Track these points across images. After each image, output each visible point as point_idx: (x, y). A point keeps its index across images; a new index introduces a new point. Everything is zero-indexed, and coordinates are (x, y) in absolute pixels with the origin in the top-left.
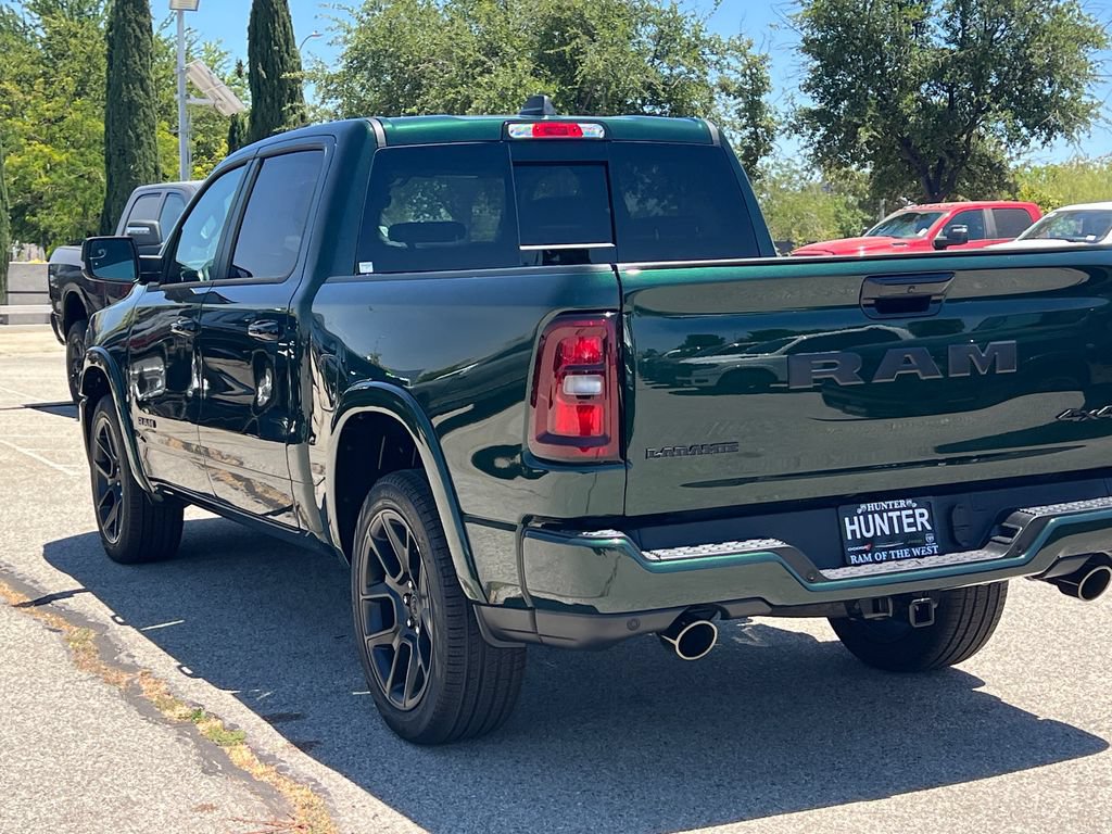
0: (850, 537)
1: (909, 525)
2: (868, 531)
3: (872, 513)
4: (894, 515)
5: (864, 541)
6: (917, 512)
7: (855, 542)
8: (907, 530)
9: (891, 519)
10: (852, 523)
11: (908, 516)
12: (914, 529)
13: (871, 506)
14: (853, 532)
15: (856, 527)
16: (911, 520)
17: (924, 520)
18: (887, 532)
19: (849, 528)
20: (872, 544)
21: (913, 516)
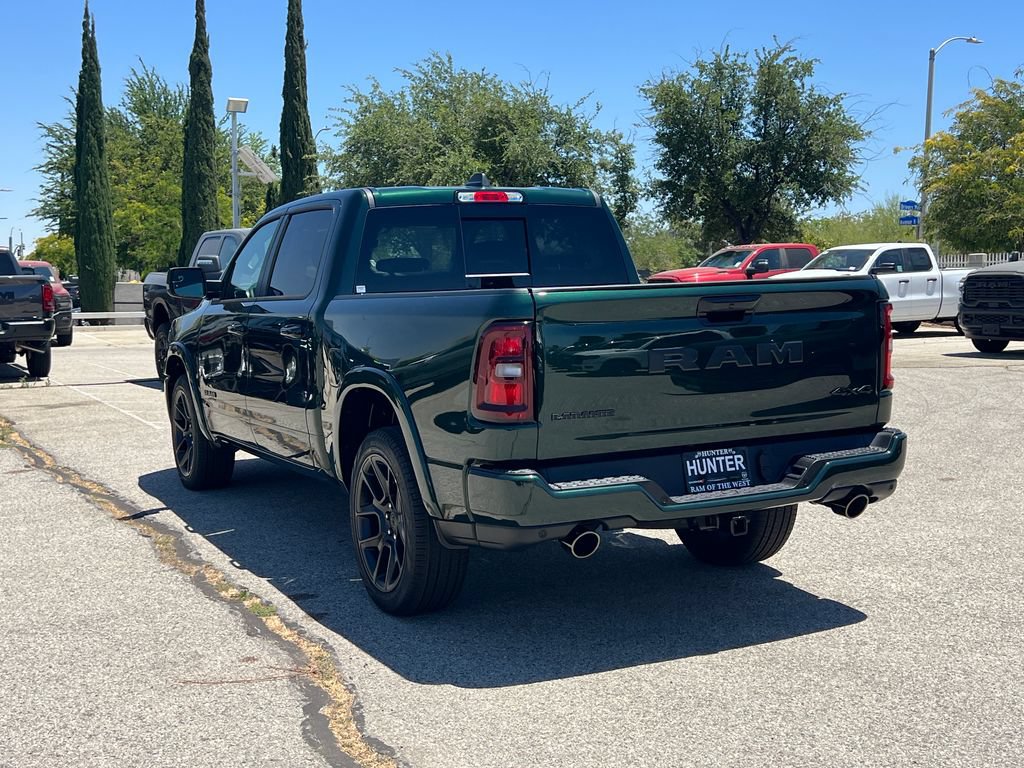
0: (690, 474)
1: (731, 466)
2: (703, 470)
3: (705, 458)
4: (720, 459)
5: (700, 477)
6: (736, 457)
7: (694, 477)
8: (729, 469)
9: (717, 462)
10: (691, 465)
11: (729, 460)
12: (733, 469)
13: (705, 453)
14: (692, 471)
15: (694, 467)
16: (732, 463)
17: (740, 462)
18: (715, 471)
19: (689, 468)
20: (706, 479)
21: (733, 460)
